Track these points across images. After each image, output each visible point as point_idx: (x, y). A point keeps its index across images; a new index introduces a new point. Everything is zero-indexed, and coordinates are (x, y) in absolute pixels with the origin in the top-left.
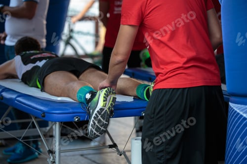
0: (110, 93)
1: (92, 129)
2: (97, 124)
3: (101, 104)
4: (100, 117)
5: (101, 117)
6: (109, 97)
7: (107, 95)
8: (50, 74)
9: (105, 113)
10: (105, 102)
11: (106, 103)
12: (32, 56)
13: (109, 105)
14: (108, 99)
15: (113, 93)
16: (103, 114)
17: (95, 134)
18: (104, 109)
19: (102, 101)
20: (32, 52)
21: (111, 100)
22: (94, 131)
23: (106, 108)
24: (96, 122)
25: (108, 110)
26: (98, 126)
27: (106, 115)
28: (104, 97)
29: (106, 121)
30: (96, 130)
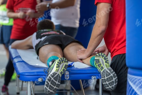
0: (62, 62)
1: (47, 88)
2: (50, 84)
3: (54, 70)
4: (52, 79)
5: (54, 79)
6: (62, 64)
7: (60, 63)
8: (42, 46)
9: (57, 76)
10: (58, 68)
11: (59, 69)
13: (62, 70)
14: (61, 66)
15: (65, 61)
16: (56, 77)
17: (49, 91)
18: (56, 73)
19: (56, 67)
21: (64, 67)
22: (48, 89)
23: (59, 73)
24: (50, 83)
25: (60, 74)
26: (51, 85)
27: (58, 77)
28: (57, 65)
29: (58, 82)
30: (49, 88)
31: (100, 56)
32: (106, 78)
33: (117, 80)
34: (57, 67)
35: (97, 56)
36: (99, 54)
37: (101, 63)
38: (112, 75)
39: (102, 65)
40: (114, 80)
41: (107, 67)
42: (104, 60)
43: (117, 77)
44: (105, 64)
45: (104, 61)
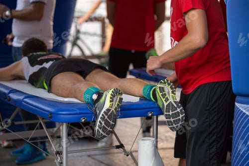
0: (116, 94)
1: (99, 130)
3: (107, 105)
4: (106, 117)
5: (108, 117)
6: (116, 97)
7: (114, 96)
8: (56, 74)
9: (112, 113)
10: (111, 103)
11: (113, 104)
12: (39, 57)
13: (116, 105)
14: (115, 99)
15: (119, 94)
16: (110, 115)
17: (102, 134)
18: (111, 110)
19: (109, 101)
20: (39, 53)
21: (118, 101)
23: (113, 109)
24: (103, 123)
25: (114, 111)
26: (105, 126)
27: (113, 115)
28: (111, 98)
29: (113, 122)
30: (102, 131)
31: (165, 83)
32: (171, 113)
33: (184, 118)
34: (111, 101)
35: (161, 83)
36: (164, 81)
37: (166, 93)
38: (179, 110)
39: (167, 96)
40: (180, 117)
41: (173, 99)
42: (170, 89)
43: (184, 114)
44: (171, 94)
45: (171, 91)
